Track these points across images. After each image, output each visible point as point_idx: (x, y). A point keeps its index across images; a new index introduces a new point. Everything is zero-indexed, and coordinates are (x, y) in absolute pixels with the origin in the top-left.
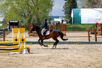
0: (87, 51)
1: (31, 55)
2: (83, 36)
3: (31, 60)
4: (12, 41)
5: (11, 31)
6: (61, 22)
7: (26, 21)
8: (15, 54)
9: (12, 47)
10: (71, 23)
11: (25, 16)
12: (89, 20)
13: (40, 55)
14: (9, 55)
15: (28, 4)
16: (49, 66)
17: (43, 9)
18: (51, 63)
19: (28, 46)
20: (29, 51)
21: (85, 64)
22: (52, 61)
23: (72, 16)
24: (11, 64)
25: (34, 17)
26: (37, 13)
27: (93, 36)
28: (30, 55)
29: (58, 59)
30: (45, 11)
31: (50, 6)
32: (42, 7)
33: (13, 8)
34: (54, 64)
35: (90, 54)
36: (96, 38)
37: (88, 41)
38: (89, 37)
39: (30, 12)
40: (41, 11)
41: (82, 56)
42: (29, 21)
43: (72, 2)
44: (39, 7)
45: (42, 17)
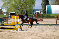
0: (55, 30)
2: (52, 21)
3: (22, 34)
4: (12, 23)
5: (11, 18)
6: (40, 12)
7: (19, 12)
8: (13, 31)
9: (12, 27)
10: (46, 13)
11: (19, 9)
12: (56, 12)
13: (28, 32)
14: (10, 31)
15: (21, 3)
16: (33, 38)
17: (29, 5)
18: (34, 36)
20: (21, 29)
22: (35, 35)
23: (46, 9)
24: (11, 36)
25: (24, 10)
26: (26, 8)
28: (22, 32)
29: (38, 34)
30: (30, 6)
31: (34, 3)
32: (29, 4)
33: (12, 5)
34: (36, 37)
37: (55, 24)
38: (56, 21)
39: (22, 7)
40: (28, 7)
41: (52, 32)
42: (21, 12)
43: (46, 1)
44: (27, 4)
45: (29, 10)
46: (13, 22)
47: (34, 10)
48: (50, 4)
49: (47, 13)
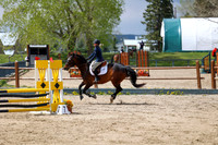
1: (75, 116)
2: (185, 77)
3: (74, 128)
4: (34, 87)
5: (33, 66)
6: (139, 46)
7: (63, 45)
8: (41, 115)
9: (34, 101)
10: (160, 50)
11: (61, 35)
12: (198, 43)
13: (95, 117)
14: (27, 116)
15: (68, 9)
16: (113, 142)
17: (100, 19)
19: (69, 98)
21: (191, 137)
22: (120, 129)
23: (163, 34)
24: (32, 135)
25: (82, 37)
26: (88, 28)
27: (208, 77)
28: (72, 117)
29: (132, 127)
30: (104, 23)
31: (115, 12)
32: (98, 15)
33: (37, 17)
34: (125, 137)
35: (201, 115)
36: (214, 81)
37: (196, 88)
38: (199, 79)
39: (72, 26)
40: (97, 25)
41: (183, 120)
42: (71, 46)
43: (161, 5)
44: (92, 14)
45: (97, 36)
46: (41, 82)
47: (119, 39)
48: (177, 13)
49: (166, 49)
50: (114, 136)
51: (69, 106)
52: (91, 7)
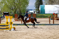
0: (48, 29)
3: (16, 34)
4: (5, 23)
6: (33, 12)
7: (13, 12)
8: (7, 31)
9: (5, 27)
10: (39, 13)
11: (12, 9)
14: (3, 31)
15: (14, 2)
18: (27, 36)
19: (14, 26)
20: (15, 29)
21: (47, 37)
23: (40, 9)
24: (4, 36)
25: (18, 10)
27: (52, 21)
28: (15, 32)
29: (32, 34)
30: (24, 6)
31: (27, 3)
35: (50, 31)
36: (54, 22)
39: (15, 7)
40: (22, 7)
42: (15, 12)
44: (21, 4)
45: (22, 10)
46: (7, 22)
47: (28, 10)
48: (44, 4)
49: (41, 13)
50: (27, 37)
51: (14, 29)
52: (21, 2)
